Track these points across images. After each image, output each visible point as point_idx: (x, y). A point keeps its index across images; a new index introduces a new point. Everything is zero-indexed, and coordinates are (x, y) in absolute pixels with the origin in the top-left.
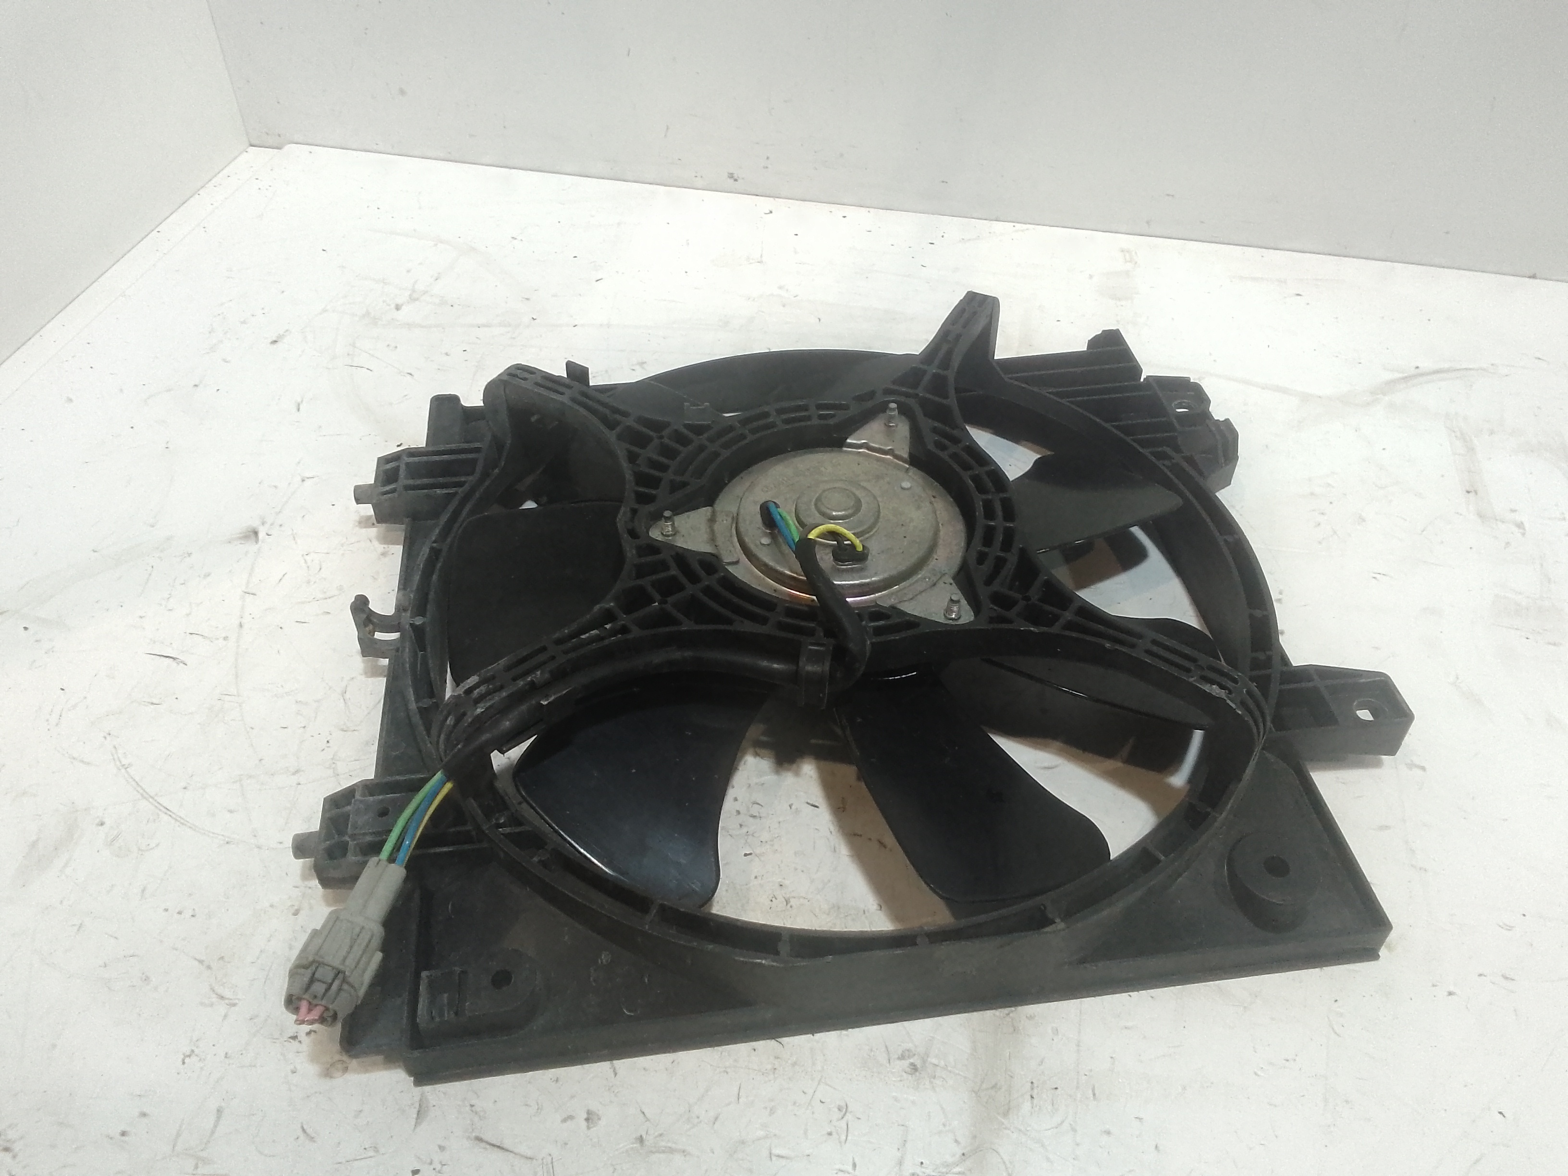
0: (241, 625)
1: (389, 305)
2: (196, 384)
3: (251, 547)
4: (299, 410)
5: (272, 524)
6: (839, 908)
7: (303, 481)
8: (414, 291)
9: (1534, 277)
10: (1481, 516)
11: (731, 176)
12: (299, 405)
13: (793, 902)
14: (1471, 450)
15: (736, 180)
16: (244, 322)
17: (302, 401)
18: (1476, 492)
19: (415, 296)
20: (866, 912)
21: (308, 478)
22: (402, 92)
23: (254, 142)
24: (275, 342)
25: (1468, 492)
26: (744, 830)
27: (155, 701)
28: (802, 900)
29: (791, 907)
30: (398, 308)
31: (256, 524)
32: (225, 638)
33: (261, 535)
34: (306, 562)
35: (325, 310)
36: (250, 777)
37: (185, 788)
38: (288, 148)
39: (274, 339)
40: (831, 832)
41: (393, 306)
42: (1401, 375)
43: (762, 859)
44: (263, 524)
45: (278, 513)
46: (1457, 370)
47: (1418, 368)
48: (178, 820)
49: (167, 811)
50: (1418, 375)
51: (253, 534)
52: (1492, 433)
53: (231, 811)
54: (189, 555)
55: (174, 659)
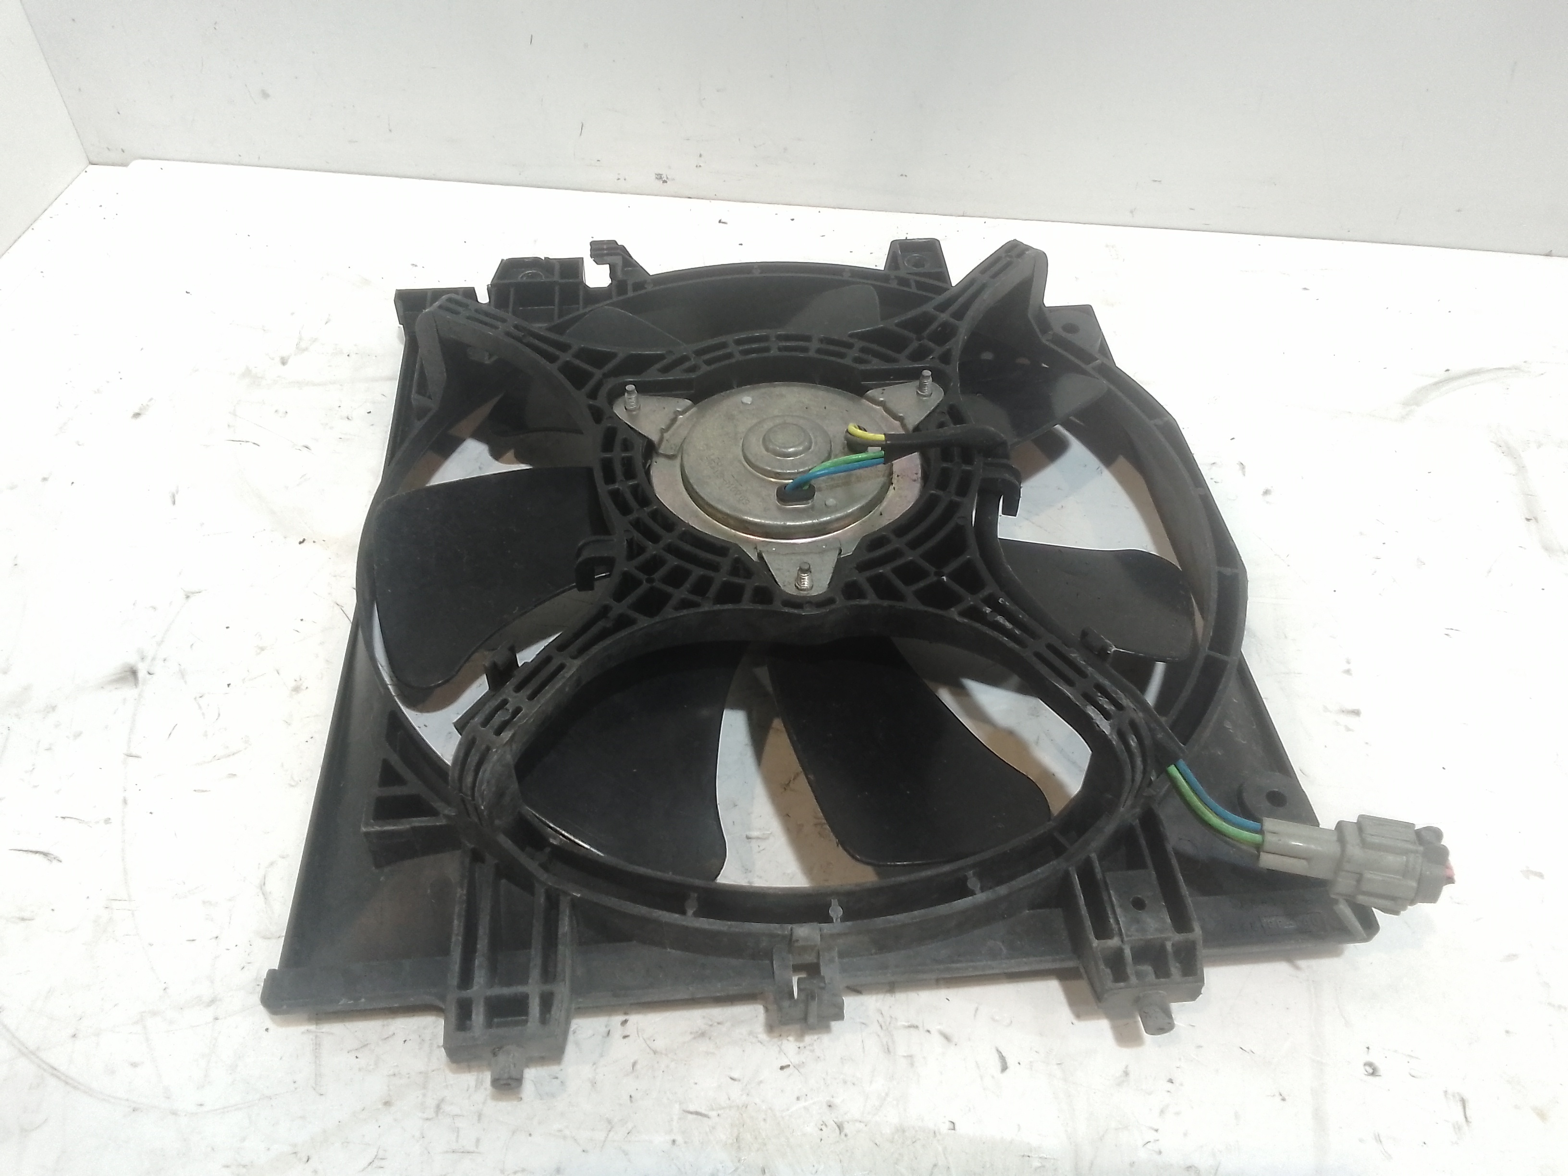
0: (125, 802)
1: (273, 359)
2: (45, 476)
3: (128, 692)
4: (174, 503)
5: (153, 659)
6: (904, 1131)
7: (188, 597)
8: (301, 339)
10: (1547, 548)
11: (659, 177)
12: (174, 496)
13: (848, 1129)
14: (1521, 468)
15: (665, 182)
17: (177, 492)
18: (1536, 519)
19: (303, 345)
20: (937, 1134)
21: (193, 593)
22: (265, 95)
23: (95, 160)
24: (137, 415)
25: (1528, 520)
27: (26, 915)
28: (857, 1124)
29: (846, 1135)
30: (284, 362)
31: (132, 659)
32: (107, 821)
33: (142, 674)
34: (200, 708)
36: (154, 1014)
37: (74, 1036)
38: (136, 164)
39: (137, 411)
40: (881, 1026)
41: (278, 360)
42: (1432, 381)
43: (802, 1070)
44: (143, 659)
45: (159, 644)
46: (1489, 371)
47: (1448, 370)
48: (67, 1081)
49: (54, 1071)
50: (1449, 379)
51: (131, 674)
52: (1540, 445)
53: (134, 1065)
54: (54, 708)
55: (45, 854)
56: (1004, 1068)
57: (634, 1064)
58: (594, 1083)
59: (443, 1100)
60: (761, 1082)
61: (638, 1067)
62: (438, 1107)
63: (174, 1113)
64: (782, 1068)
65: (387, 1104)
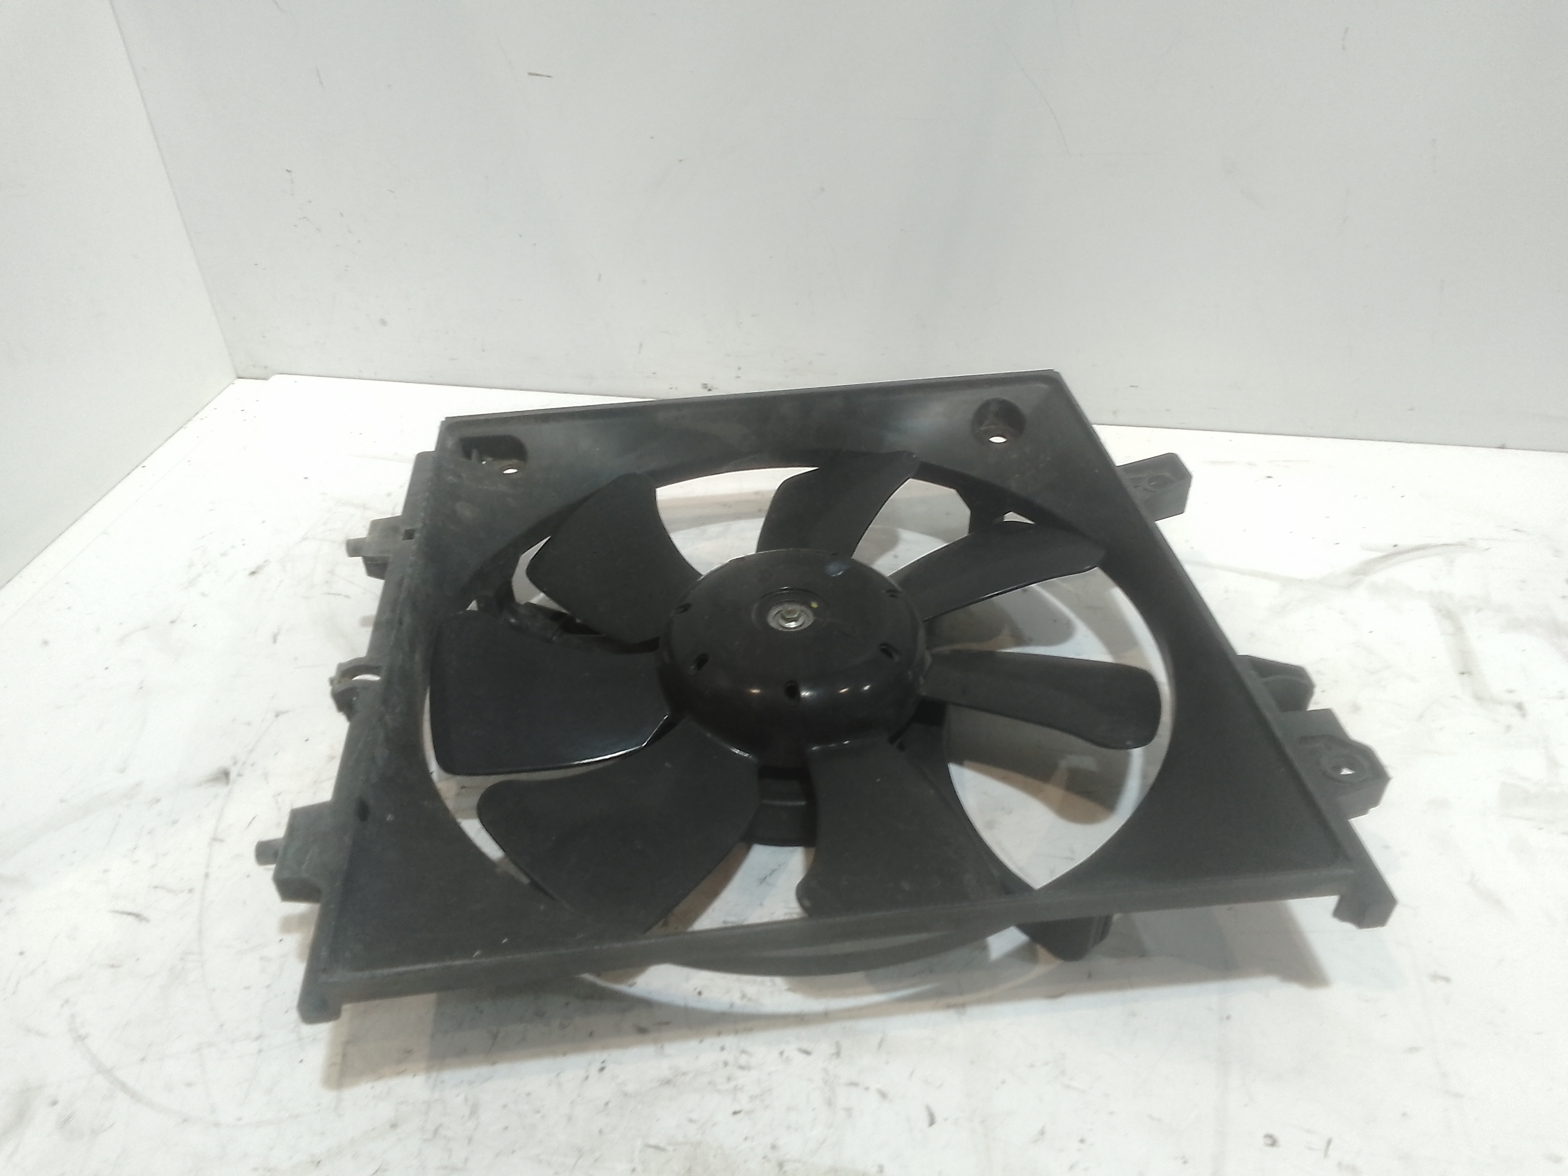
0: (207, 875)
2: (174, 620)
3: (221, 790)
4: (275, 641)
5: (244, 763)
7: (277, 716)
9: (1502, 447)
10: (1479, 698)
11: (705, 386)
12: (275, 636)
13: (787, 1167)
14: (1459, 630)
15: (711, 391)
16: (224, 555)
17: (279, 633)
18: (1470, 673)
21: (282, 713)
22: (383, 323)
23: (242, 375)
24: (253, 573)
25: (1462, 673)
26: (732, 1084)
27: (116, 963)
28: (796, 1164)
31: (226, 763)
32: (191, 891)
33: (233, 776)
35: (305, 539)
36: (210, 1045)
37: (143, 1059)
38: (274, 378)
39: (254, 570)
42: (1380, 554)
44: (235, 763)
45: (251, 751)
46: (1436, 546)
47: (1395, 546)
48: (135, 1096)
49: (124, 1087)
50: (1396, 554)
51: (225, 775)
52: (1479, 610)
53: (189, 1085)
54: (158, 801)
55: (137, 916)
56: (932, 1122)
57: (607, 1104)
58: (570, 1119)
59: (441, 1125)
60: (714, 1125)
61: (610, 1105)
62: (436, 1132)
63: (217, 1125)
64: (735, 1113)
65: (394, 1126)
